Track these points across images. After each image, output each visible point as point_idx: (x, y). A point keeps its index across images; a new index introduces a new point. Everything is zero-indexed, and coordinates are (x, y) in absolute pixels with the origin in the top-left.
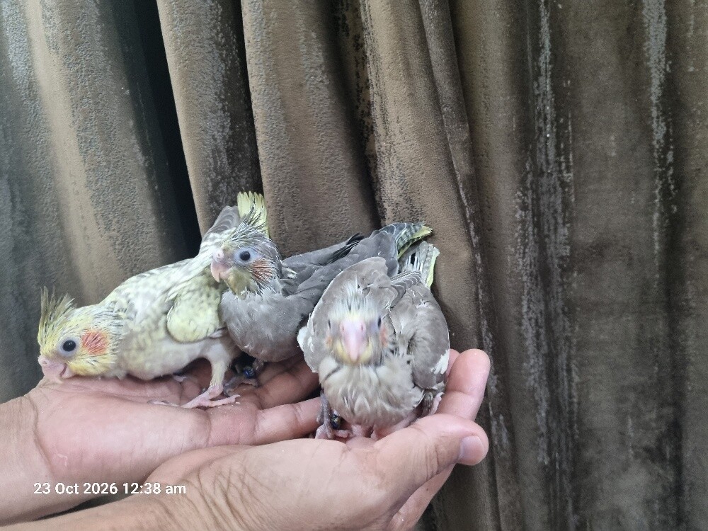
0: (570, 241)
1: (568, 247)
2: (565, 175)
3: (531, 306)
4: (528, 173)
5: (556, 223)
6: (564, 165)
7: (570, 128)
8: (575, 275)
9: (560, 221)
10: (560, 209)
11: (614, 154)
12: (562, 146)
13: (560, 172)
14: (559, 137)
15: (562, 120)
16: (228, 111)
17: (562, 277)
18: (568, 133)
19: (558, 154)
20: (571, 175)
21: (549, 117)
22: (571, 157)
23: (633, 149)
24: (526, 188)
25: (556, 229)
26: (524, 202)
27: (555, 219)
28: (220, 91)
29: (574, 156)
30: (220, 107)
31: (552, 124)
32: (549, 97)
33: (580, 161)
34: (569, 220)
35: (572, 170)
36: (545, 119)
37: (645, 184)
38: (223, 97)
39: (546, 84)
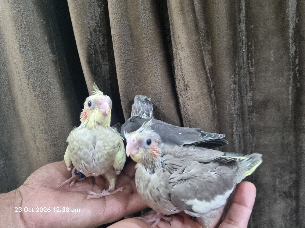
0: (253, 99)
1: (252, 102)
2: (251, 69)
3: (237, 129)
4: (237, 67)
5: (247, 91)
6: (250, 64)
7: (253, 47)
8: (254, 114)
9: (248, 90)
10: (248, 84)
11: (272, 60)
12: (250, 55)
13: (249, 67)
14: (248, 51)
15: (250, 44)
16: (102, 32)
17: (249, 115)
18: (252, 49)
19: (248, 59)
20: (253, 69)
21: (244, 42)
22: (253, 60)
23: (281, 57)
24: (236, 74)
25: (247, 93)
26: (235, 81)
27: (246, 88)
28: (98, 22)
29: (255, 60)
30: (98, 30)
31: (246, 45)
32: (244, 33)
33: (257, 63)
34: (252, 90)
35: (254, 67)
36: (243, 43)
37: (286, 74)
38: (99, 25)
39: (243, 26)
